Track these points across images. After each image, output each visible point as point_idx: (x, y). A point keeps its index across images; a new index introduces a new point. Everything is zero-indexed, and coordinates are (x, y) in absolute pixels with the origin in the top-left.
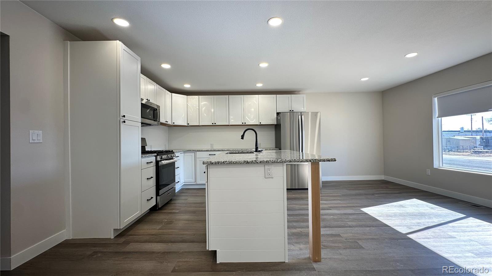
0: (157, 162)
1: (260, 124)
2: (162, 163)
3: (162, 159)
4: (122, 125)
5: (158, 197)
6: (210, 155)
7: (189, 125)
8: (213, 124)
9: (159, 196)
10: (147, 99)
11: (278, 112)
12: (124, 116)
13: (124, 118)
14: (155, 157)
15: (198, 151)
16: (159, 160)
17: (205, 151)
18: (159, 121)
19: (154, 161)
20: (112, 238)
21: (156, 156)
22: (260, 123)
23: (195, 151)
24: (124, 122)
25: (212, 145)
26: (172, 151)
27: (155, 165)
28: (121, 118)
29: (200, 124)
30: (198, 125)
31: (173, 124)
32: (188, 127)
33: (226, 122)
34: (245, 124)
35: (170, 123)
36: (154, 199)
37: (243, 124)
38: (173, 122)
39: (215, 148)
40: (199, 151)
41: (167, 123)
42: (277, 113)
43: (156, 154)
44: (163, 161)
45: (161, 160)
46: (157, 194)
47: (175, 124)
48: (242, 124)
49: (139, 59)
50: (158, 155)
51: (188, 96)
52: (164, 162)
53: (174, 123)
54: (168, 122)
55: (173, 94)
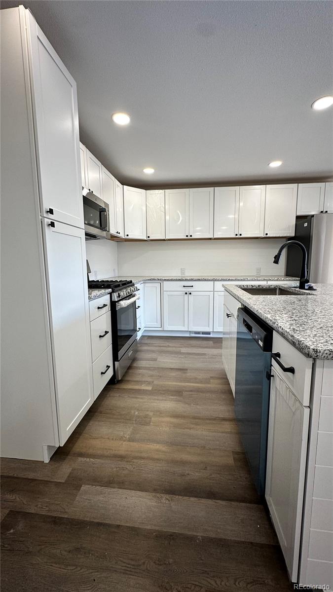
0: (113, 304)
1: (265, 236)
2: (121, 305)
3: (121, 298)
4: (48, 231)
5: (116, 363)
6: (184, 286)
7: (150, 238)
8: (187, 236)
9: (118, 361)
10: (89, 190)
11: (298, 214)
12: (51, 211)
13: (50, 216)
14: (109, 295)
15: (165, 280)
16: (116, 300)
17: (176, 280)
18: (109, 231)
19: (108, 303)
20: (45, 462)
21: (111, 294)
22: (267, 234)
23: (161, 280)
24: (52, 224)
25: (183, 271)
26: (131, 282)
27: (110, 309)
28: (45, 216)
29: (167, 238)
30: (164, 238)
31: (126, 237)
32: (149, 241)
33: (209, 233)
34: (241, 236)
35: (122, 235)
36: (111, 369)
37: (237, 236)
38: (126, 234)
39: (188, 274)
40: (168, 280)
41: (118, 235)
42: (297, 217)
43: (110, 290)
44: (121, 302)
45: (119, 299)
46: (115, 358)
47: (130, 237)
48: (234, 236)
49: (74, 83)
50: (113, 292)
51: (148, 191)
52: (125, 303)
53: (128, 235)
54: (119, 233)
55: (124, 186)
